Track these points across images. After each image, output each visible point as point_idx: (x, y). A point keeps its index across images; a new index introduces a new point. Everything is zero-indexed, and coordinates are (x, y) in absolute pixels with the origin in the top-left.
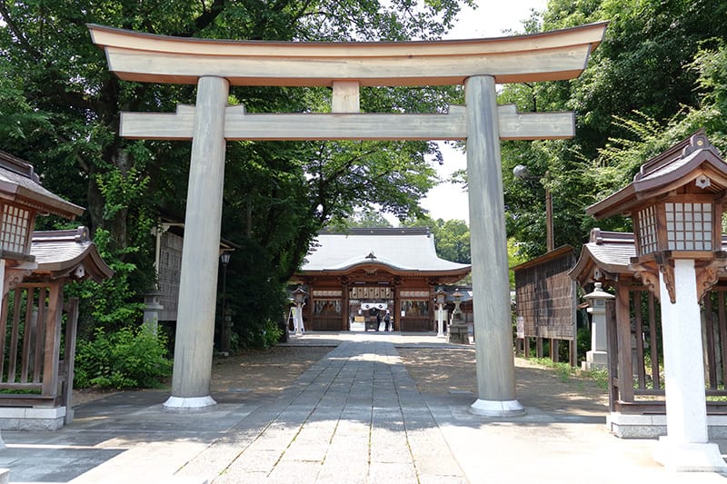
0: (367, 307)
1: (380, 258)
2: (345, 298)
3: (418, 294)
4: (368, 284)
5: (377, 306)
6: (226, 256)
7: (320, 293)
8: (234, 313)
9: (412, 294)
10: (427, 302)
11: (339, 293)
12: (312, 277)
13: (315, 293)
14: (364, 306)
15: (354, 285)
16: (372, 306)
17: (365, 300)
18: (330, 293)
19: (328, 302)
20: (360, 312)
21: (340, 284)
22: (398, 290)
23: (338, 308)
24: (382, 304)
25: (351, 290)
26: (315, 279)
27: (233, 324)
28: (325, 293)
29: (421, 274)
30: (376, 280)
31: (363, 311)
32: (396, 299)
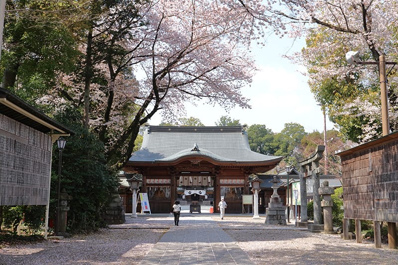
0: (190, 193)
1: (203, 151)
2: (173, 185)
3: (235, 181)
4: (192, 174)
5: (197, 192)
6: (62, 142)
7: (152, 181)
8: (70, 198)
9: (230, 181)
10: (242, 188)
11: (168, 181)
12: (146, 167)
13: (148, 181)
14: (187, 193)
15: (180, 174)
16: (193, 192)
17: (188, 188)
18: (160, 181)
19: (159, 189)
20: (184, 197)
21: (169, 173)
22: (218, 178)
23: (168, 193)
24: (201, 191)
25: (179, 179)
26: (148, 169)
27: (69, 209)
28: (156, 181)
29: (238, 165)
30: (199, 170)
31: (186, 196)
32: (216, 186)
